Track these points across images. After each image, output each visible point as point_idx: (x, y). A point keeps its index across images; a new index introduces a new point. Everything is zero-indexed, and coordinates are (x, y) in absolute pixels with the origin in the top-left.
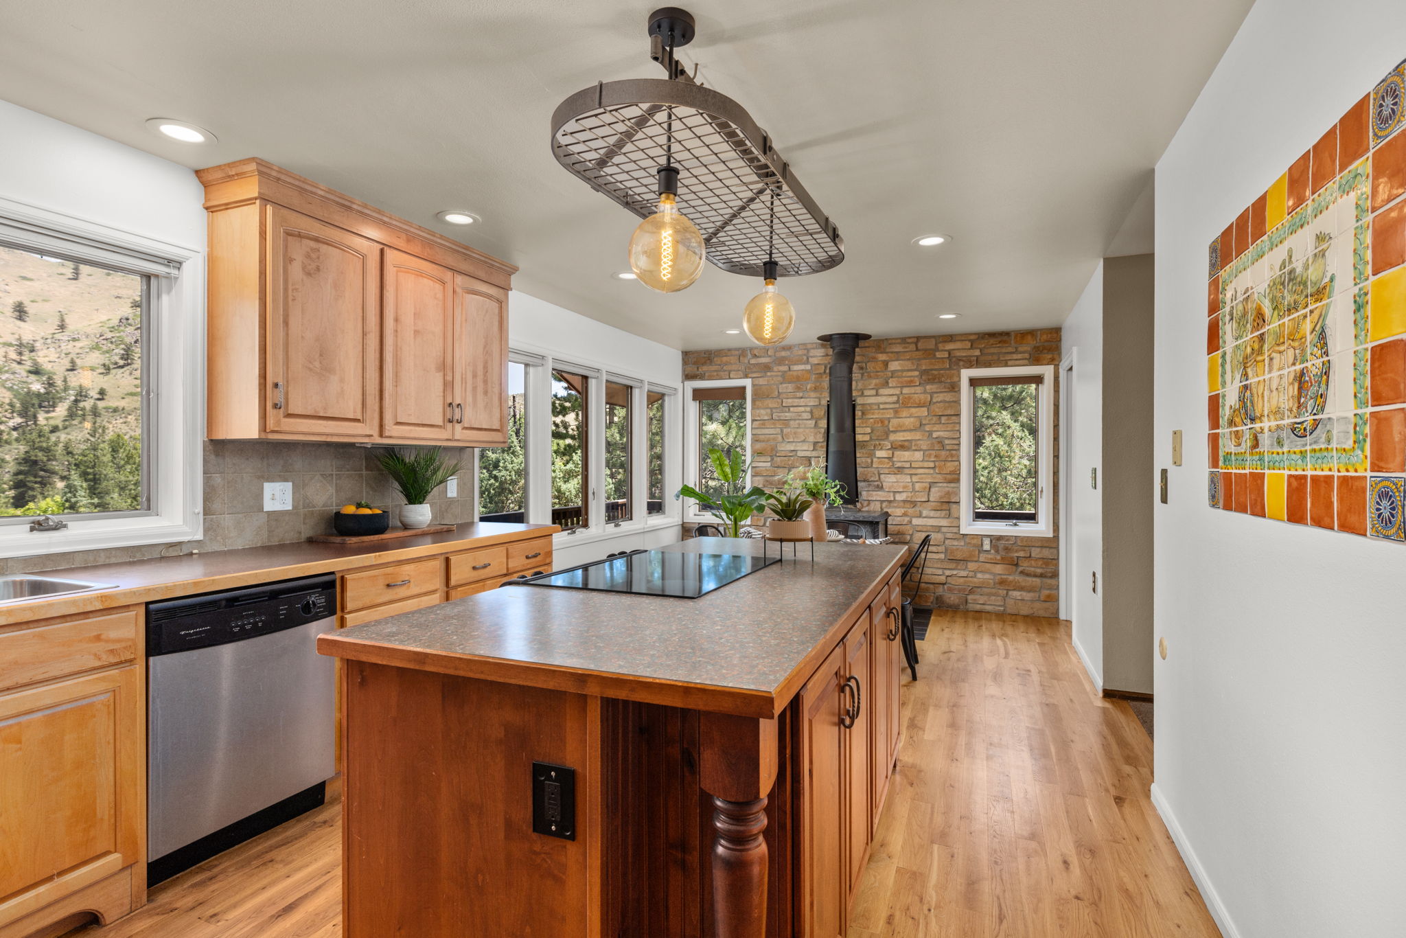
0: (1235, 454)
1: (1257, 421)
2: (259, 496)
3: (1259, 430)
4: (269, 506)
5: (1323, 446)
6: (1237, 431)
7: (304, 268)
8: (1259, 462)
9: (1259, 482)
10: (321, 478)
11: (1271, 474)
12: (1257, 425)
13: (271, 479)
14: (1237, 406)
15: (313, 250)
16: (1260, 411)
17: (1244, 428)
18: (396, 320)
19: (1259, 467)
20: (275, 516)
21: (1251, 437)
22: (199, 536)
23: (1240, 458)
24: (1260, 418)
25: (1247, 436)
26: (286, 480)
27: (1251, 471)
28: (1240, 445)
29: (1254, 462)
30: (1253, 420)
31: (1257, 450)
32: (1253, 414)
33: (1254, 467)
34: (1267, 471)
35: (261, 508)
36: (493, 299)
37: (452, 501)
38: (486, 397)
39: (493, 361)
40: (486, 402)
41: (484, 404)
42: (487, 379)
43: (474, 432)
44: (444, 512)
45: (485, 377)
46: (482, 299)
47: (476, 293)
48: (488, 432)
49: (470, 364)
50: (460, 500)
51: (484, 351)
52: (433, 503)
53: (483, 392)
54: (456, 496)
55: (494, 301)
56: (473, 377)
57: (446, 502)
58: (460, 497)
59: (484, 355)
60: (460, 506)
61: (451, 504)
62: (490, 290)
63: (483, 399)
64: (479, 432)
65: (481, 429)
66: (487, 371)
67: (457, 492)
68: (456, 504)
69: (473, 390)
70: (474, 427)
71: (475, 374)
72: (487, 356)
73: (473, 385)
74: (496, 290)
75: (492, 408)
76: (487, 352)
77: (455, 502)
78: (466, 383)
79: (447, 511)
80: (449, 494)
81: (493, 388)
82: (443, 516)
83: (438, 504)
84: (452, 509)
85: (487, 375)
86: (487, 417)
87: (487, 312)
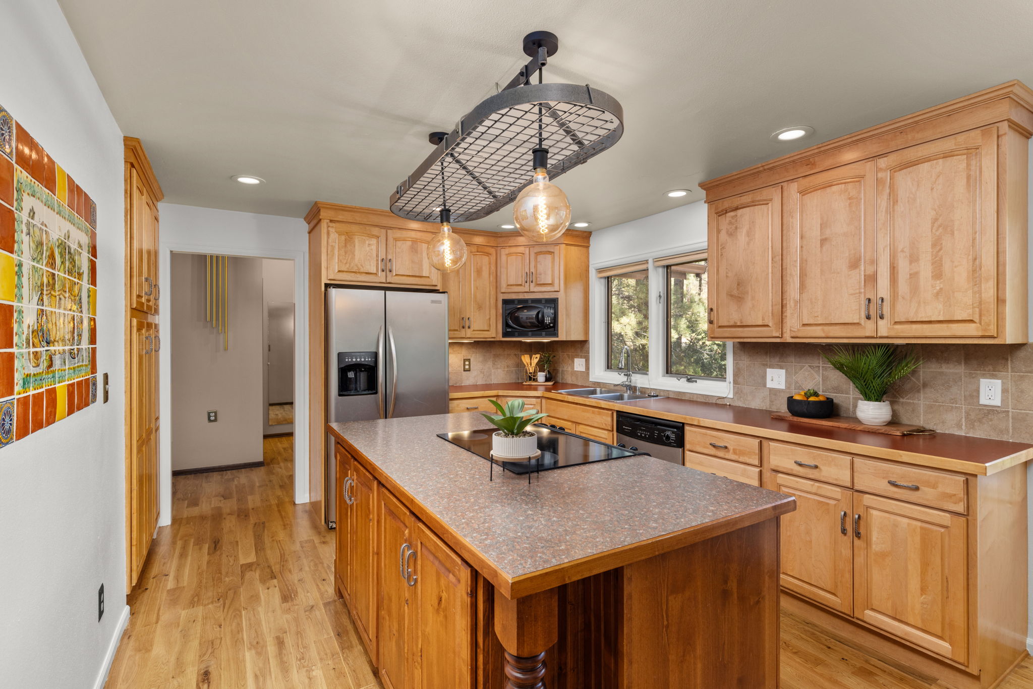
0: (34, 375)
1: (51, 344)
2: (764, 377)
3: (53, 352)
4: (769, 384)
5: (81, 364)
6: (37, 352)
7: (727, 232)
8: (52, 379)
9: (53, 395)
10: (809, 368)
11: (60, 387)
12: (52, 348)
13: (772, 367)
14: (36, 328)
15: (733, 217)
16: (54, 337)
17: (42, 349)
18: (802, 237)
19: (52, 383)
20: (774, 392)
21: (47, 358)
22: (731, 396)
23: (38, 378)
24: (53, 343)
25: (44, 357)
26: (781, 368)
27: (47, 388)
28: (38, 365)
29: (49, 380)
30: (48, 343)
31: (52, 369)
32: (48, 338)
33: (49, 384)
34: (57, 385)
35: (765, 385)
36: (956, 153)
37: (991, 411)
38: (938, 282)
39: (956, 232)
40: (938, 288)
41: (935, 291)
42: (941, 259)
43: (914, 326)
44: (975, 421)
45: (936, 257)
46: (929, 163)
47: (916, 162)
48: (944, 326)
49: (905, 250)
50: (1012, 412)
51: (933, 226)
52: (952, 407)
53: (932, 276)
54: (999, 404)
55: (957, 155)
56: (911, 262)
57: (980, 410)
58: (1010, 407)
59: (934, 231)
60: (1011, 420)
61: (989, 413)
62: (948, 145)
63: (932, 286)
64: (925, 326)
65: (930, 322)
66: (940, 250)
67: (1002, 401)
68: (1002, 415)
69: (910, 278)
70: (915, 320)
71: (914, 259)
72: (941, 230)
73: (912, 272)
74: (961, 138)
75: (953, 293)
76: (940, 226)
77: (999, 413)
78: (898, 273)
79: (980, 421)
80: (983, 400)
81: (955, 267)
82: (974, 425)
83: (963, 411)
84: (991, 420)
85: (940, 253)
86: (940, 306)
87: (939, 176)
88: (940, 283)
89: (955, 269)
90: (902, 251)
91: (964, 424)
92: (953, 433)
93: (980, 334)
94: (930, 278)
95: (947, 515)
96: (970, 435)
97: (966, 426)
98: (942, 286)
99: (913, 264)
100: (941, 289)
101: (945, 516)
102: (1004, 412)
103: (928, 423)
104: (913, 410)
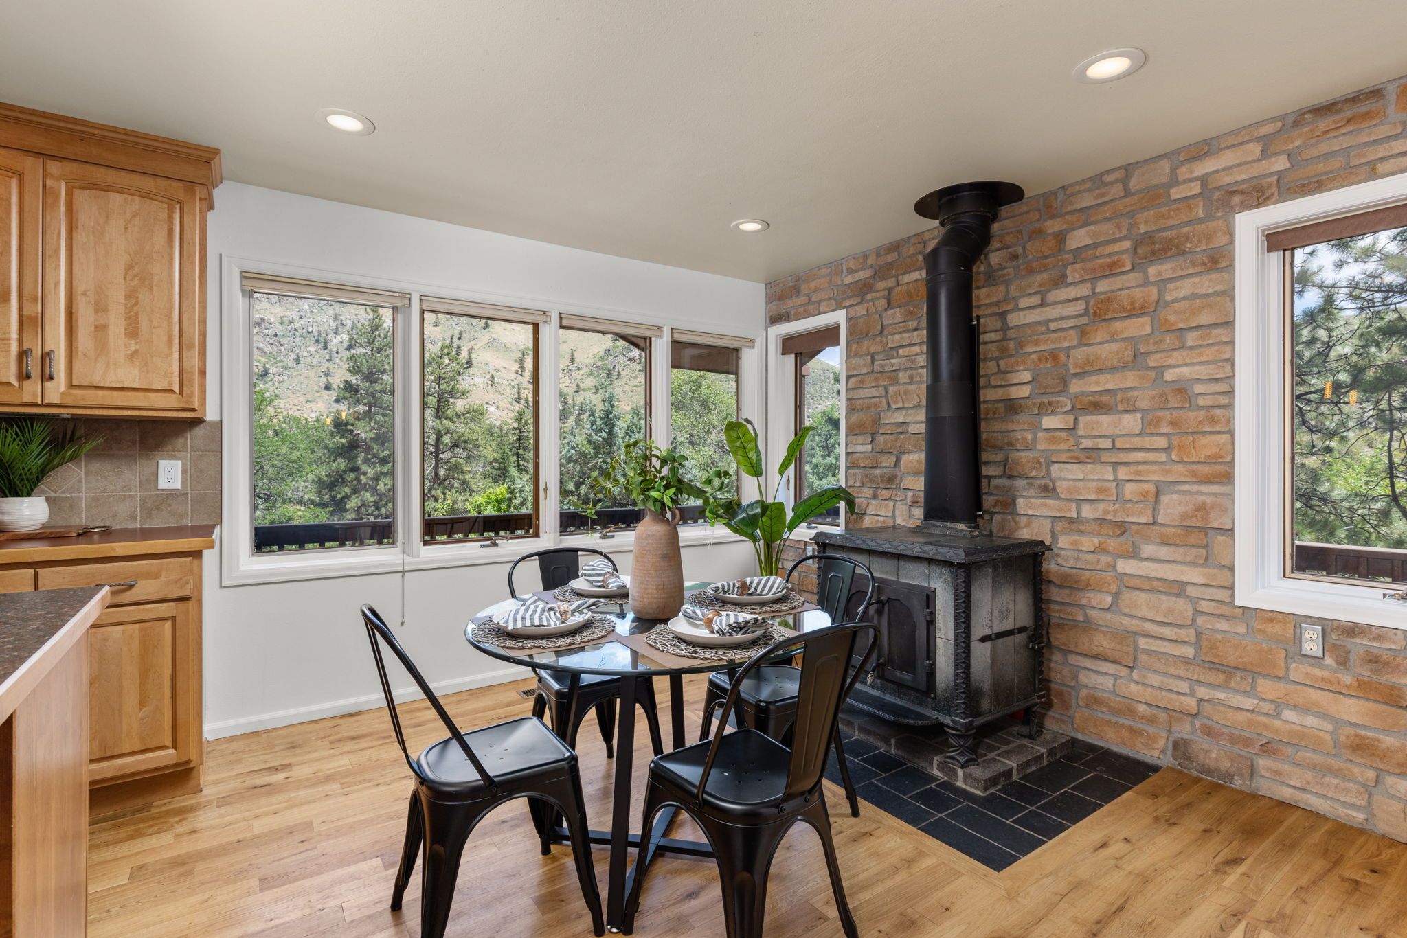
36: (155, 197)
37: (171, 495)
38: (133, 341)
39: (155, 288)
40: (133, 349)
41: (129, 352)
42: (137, 315)
43: (100, 393)
44: (152, 509)
45: (130, 312)
46: (123, 196)
47: (105, 188)
48: (140, 394)
49: (88, 293)
50: (191, 494)
51: (126, 274)
52: (124, 496)
53: (125, 334)
54: (179, 487)
55: (156, 200)
56: (96, 312)
57: (158, 495)
58: (189, 488)
59: (128, 279)
60: (189, 502)
61: (167, 498)
62: (148, 184)
63: (125, 345)
64: (115, 393)
65: (122, 389)
66: (136, 304)
67: (183, 482)
68: (181, 499)
69: (96, 331)
70: (102, 385)
71: (100, 308)
72: (136, 281)
73: (97, 323)
74: (163, 183)
75: (152, 357)
76: (136, 276)
77: (178, 496)
78: (77, 321)
79: (158, 508)
80: (162, 485)
81: (155, 328)
82: (150, 514)
83: (138, 499)
84: (170, 505)
85: (136, 308)
86: (136, 372)
87: (135, 216)
88: (136, 343)
89: (154, 330)
90: (84, 294)
91: (139, 514)
92: (126, 527)
93: (181, 406)
94: (123, 336)
95: (172, 604)
96: (147, 526)
97: (141, 517)
98: (138, 347)
99: (100, 314)
100: (137, 351)
101: (169, 606)
102: (183, 494)
103: (93, 520)
104: (71, 506)
